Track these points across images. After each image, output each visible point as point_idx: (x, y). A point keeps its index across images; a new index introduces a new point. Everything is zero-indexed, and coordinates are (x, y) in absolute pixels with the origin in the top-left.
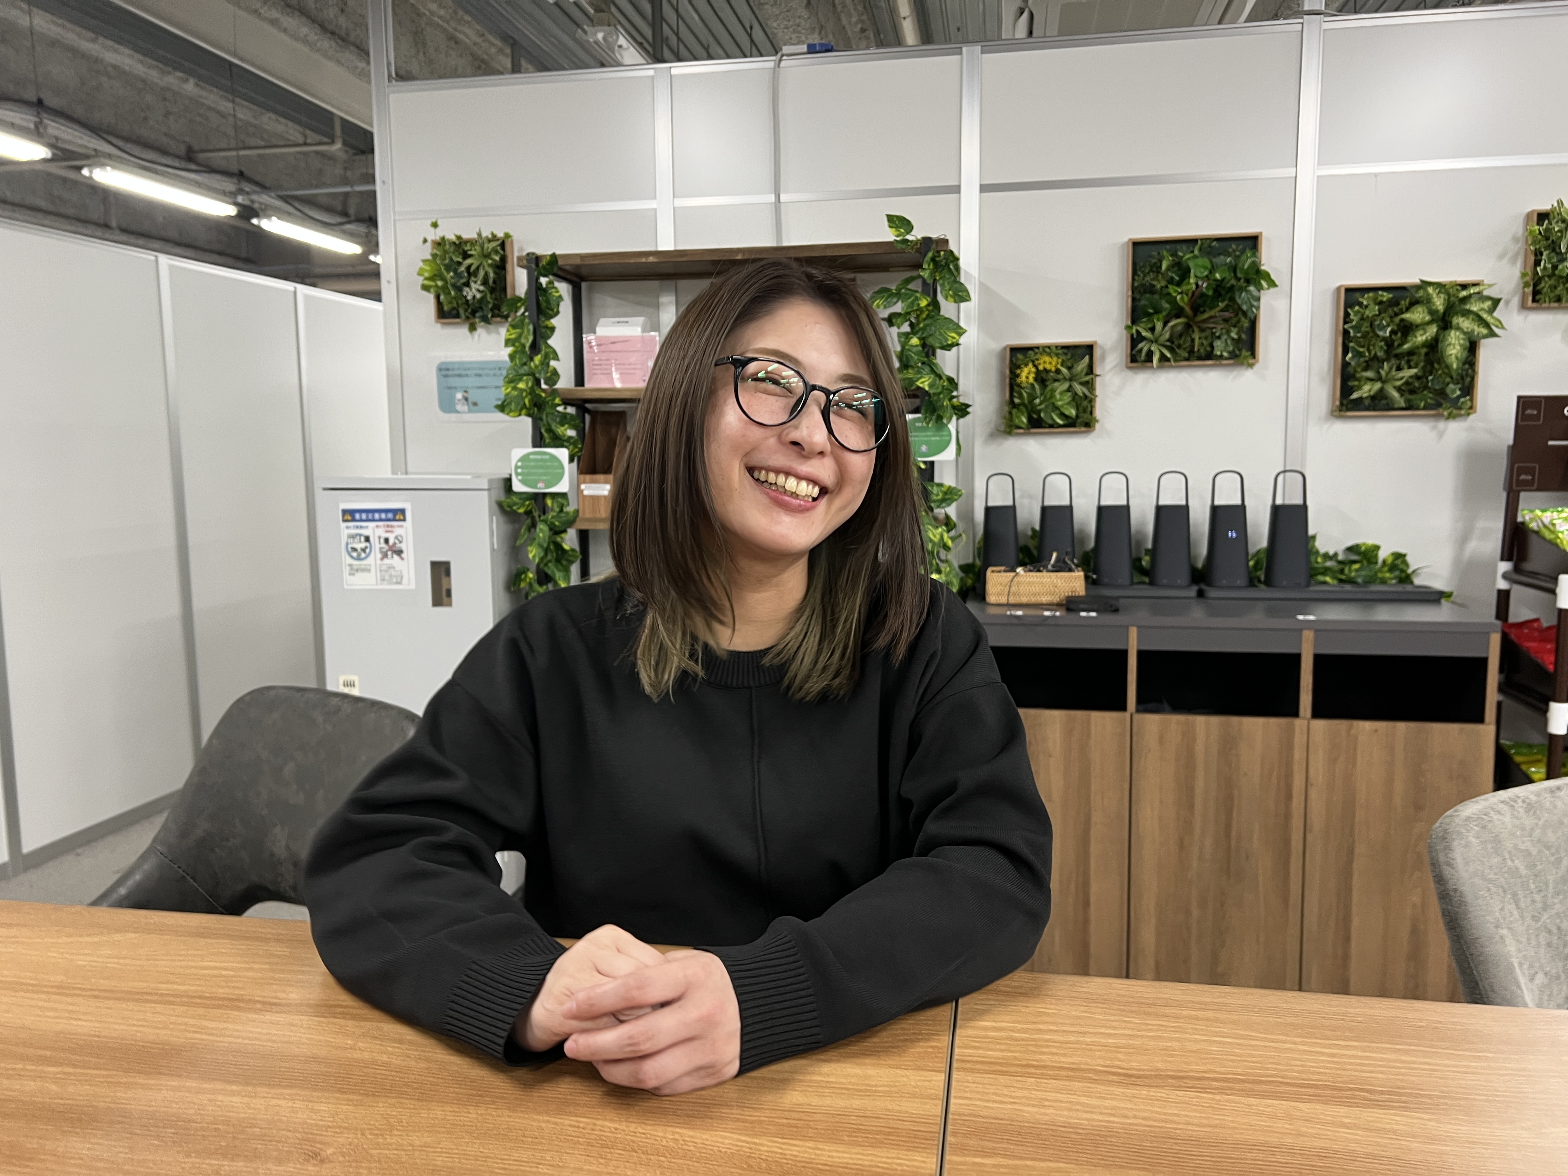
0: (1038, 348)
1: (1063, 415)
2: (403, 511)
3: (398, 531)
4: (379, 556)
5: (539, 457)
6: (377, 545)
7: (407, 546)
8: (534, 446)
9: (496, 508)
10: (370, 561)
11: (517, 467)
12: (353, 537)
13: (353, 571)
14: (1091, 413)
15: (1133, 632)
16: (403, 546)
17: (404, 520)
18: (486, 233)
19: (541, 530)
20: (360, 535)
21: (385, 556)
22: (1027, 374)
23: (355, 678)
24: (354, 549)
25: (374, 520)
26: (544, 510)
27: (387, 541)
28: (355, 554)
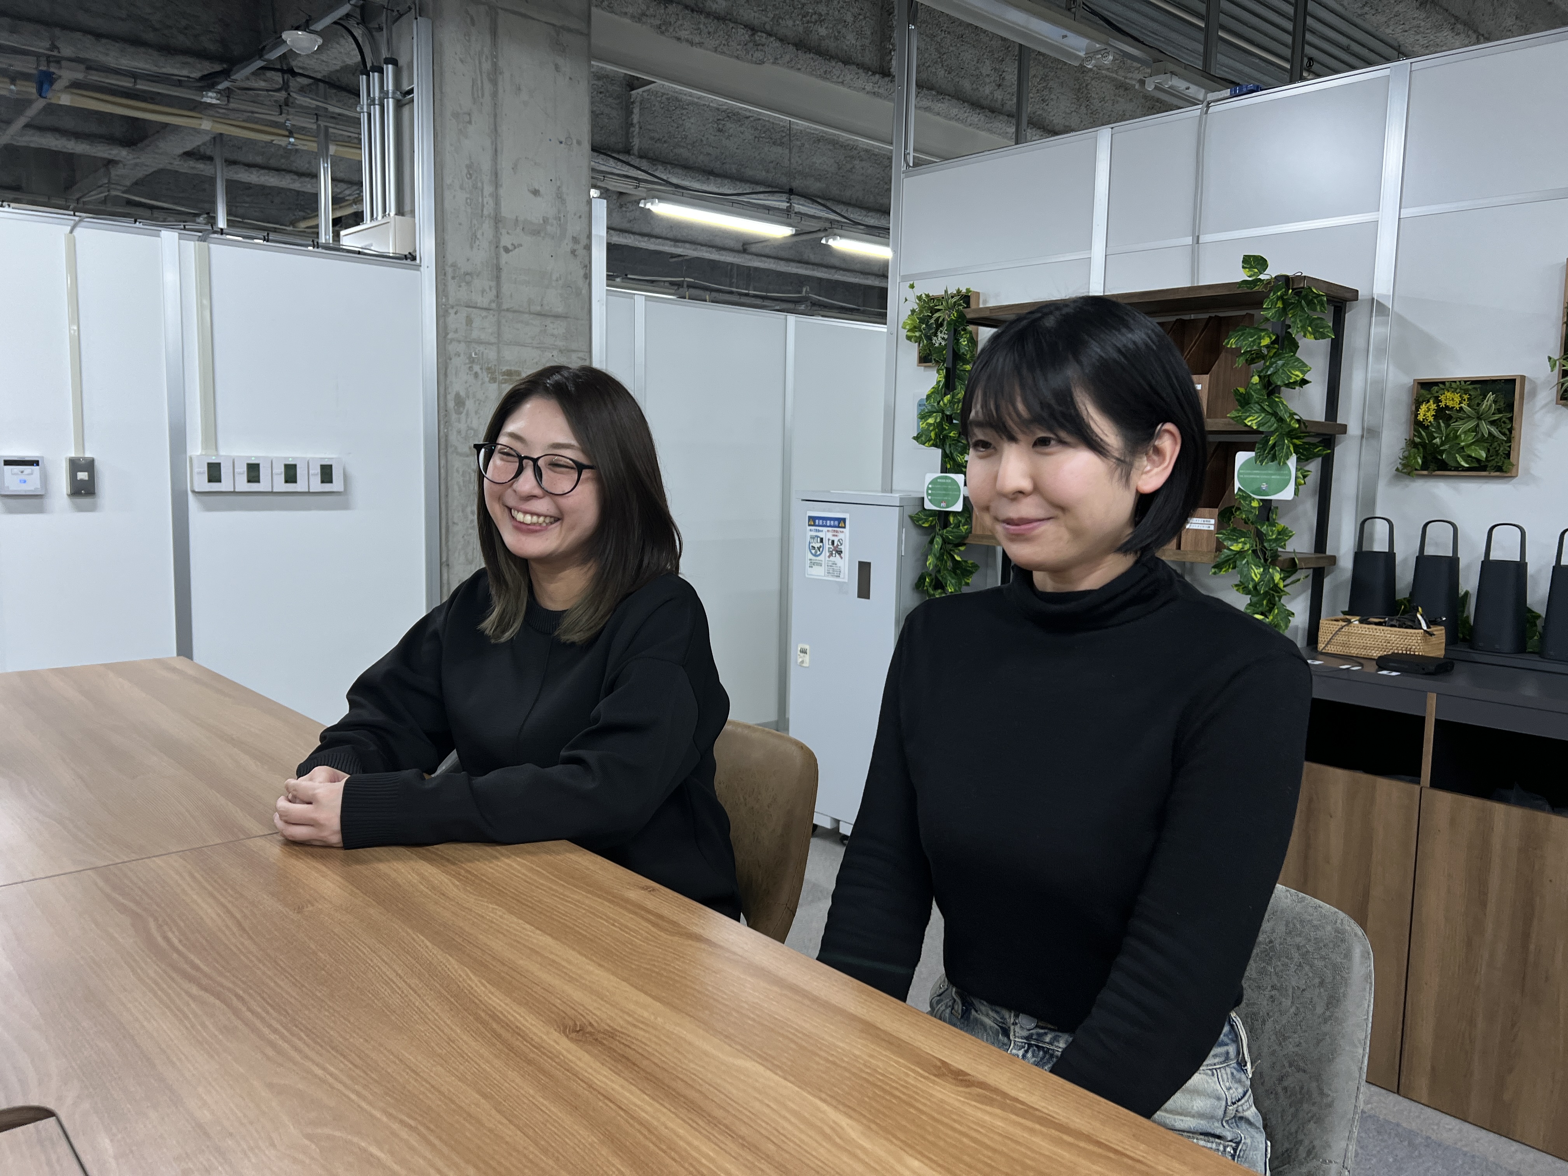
0: (1443, 383)
1: (1468, 458)
2: (844, 520)
3: (841, 536)
4: (828, 554)
5: (944, 481)
6: (827, 545)
7: (845, 548)
8: (942, 472)
9: (908, 521)
10: (821, 558)
11: (928, 488)
12: (812, 537)
13: (813, 564)
14: (1508, 455)
15: (1432, 700)
16: (842, 547)
17: (844, 527)
18: (952, 290)
19: (937, 542)
20: (818, 537)
21: (831, 554)
22: (1427, 412)
23: (807, 647)
24: (814, 548)
25: (826, 526)
26: (946, 525)
27: (833, 542)
28: (813, 551)
